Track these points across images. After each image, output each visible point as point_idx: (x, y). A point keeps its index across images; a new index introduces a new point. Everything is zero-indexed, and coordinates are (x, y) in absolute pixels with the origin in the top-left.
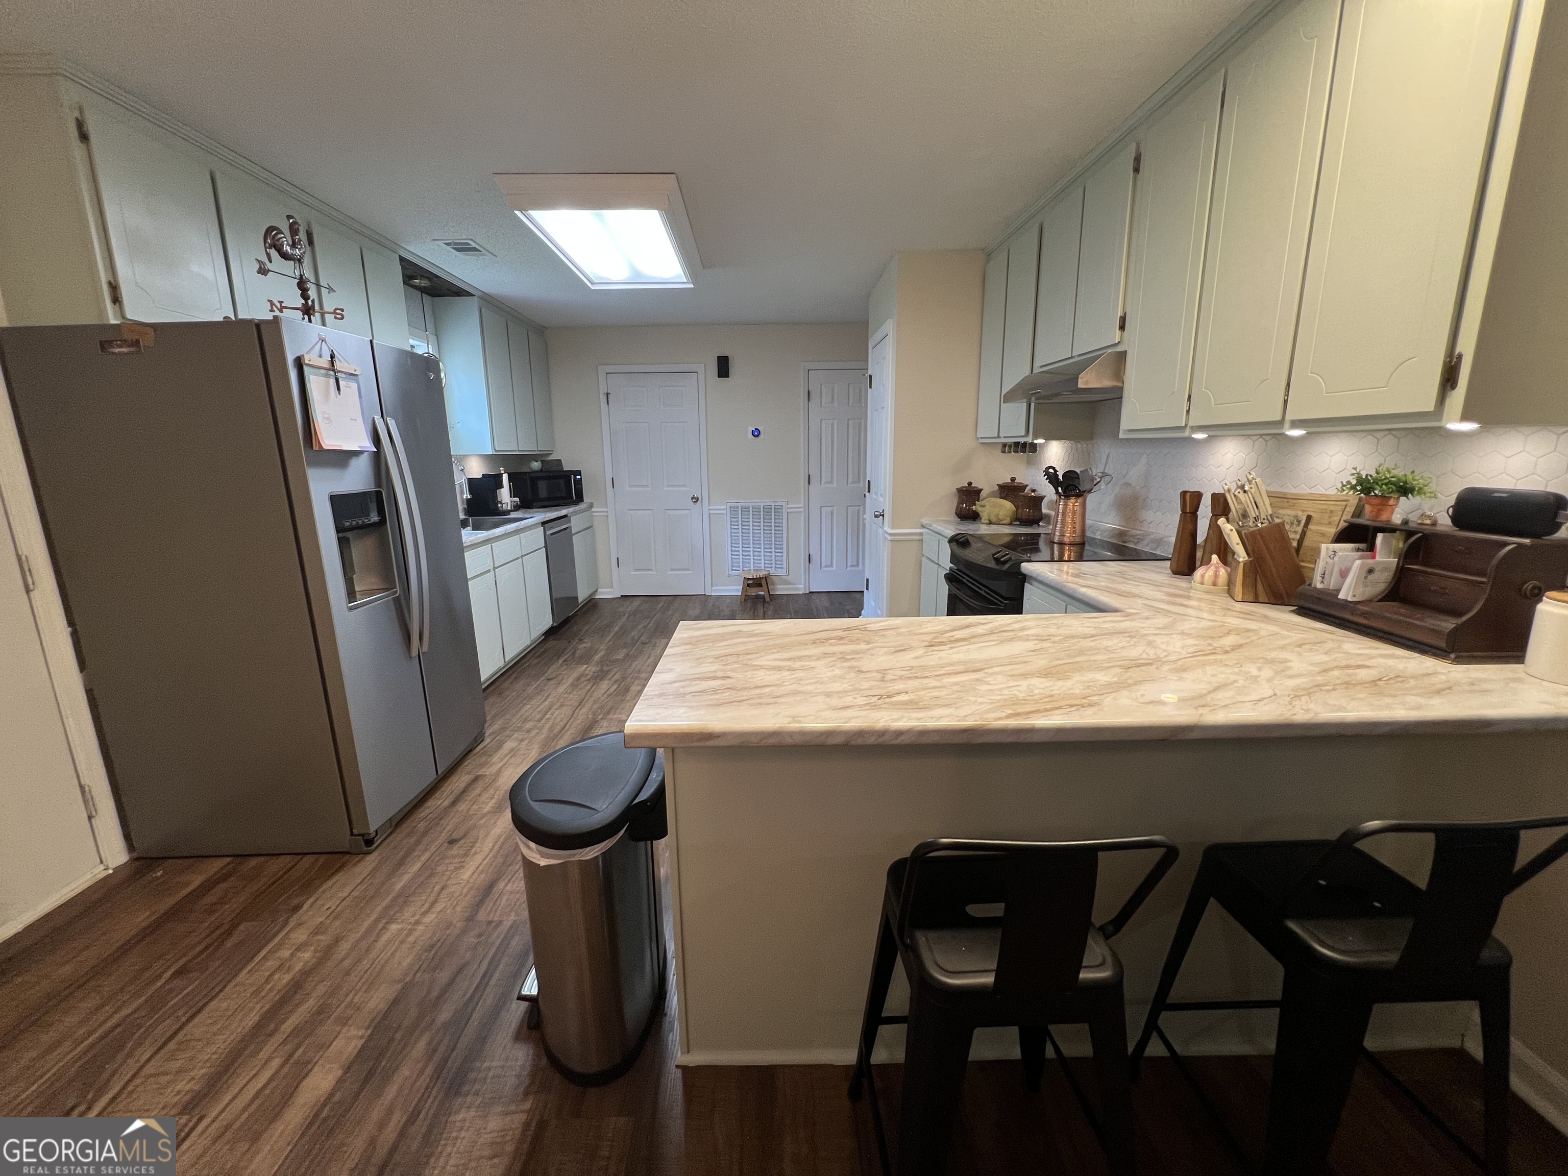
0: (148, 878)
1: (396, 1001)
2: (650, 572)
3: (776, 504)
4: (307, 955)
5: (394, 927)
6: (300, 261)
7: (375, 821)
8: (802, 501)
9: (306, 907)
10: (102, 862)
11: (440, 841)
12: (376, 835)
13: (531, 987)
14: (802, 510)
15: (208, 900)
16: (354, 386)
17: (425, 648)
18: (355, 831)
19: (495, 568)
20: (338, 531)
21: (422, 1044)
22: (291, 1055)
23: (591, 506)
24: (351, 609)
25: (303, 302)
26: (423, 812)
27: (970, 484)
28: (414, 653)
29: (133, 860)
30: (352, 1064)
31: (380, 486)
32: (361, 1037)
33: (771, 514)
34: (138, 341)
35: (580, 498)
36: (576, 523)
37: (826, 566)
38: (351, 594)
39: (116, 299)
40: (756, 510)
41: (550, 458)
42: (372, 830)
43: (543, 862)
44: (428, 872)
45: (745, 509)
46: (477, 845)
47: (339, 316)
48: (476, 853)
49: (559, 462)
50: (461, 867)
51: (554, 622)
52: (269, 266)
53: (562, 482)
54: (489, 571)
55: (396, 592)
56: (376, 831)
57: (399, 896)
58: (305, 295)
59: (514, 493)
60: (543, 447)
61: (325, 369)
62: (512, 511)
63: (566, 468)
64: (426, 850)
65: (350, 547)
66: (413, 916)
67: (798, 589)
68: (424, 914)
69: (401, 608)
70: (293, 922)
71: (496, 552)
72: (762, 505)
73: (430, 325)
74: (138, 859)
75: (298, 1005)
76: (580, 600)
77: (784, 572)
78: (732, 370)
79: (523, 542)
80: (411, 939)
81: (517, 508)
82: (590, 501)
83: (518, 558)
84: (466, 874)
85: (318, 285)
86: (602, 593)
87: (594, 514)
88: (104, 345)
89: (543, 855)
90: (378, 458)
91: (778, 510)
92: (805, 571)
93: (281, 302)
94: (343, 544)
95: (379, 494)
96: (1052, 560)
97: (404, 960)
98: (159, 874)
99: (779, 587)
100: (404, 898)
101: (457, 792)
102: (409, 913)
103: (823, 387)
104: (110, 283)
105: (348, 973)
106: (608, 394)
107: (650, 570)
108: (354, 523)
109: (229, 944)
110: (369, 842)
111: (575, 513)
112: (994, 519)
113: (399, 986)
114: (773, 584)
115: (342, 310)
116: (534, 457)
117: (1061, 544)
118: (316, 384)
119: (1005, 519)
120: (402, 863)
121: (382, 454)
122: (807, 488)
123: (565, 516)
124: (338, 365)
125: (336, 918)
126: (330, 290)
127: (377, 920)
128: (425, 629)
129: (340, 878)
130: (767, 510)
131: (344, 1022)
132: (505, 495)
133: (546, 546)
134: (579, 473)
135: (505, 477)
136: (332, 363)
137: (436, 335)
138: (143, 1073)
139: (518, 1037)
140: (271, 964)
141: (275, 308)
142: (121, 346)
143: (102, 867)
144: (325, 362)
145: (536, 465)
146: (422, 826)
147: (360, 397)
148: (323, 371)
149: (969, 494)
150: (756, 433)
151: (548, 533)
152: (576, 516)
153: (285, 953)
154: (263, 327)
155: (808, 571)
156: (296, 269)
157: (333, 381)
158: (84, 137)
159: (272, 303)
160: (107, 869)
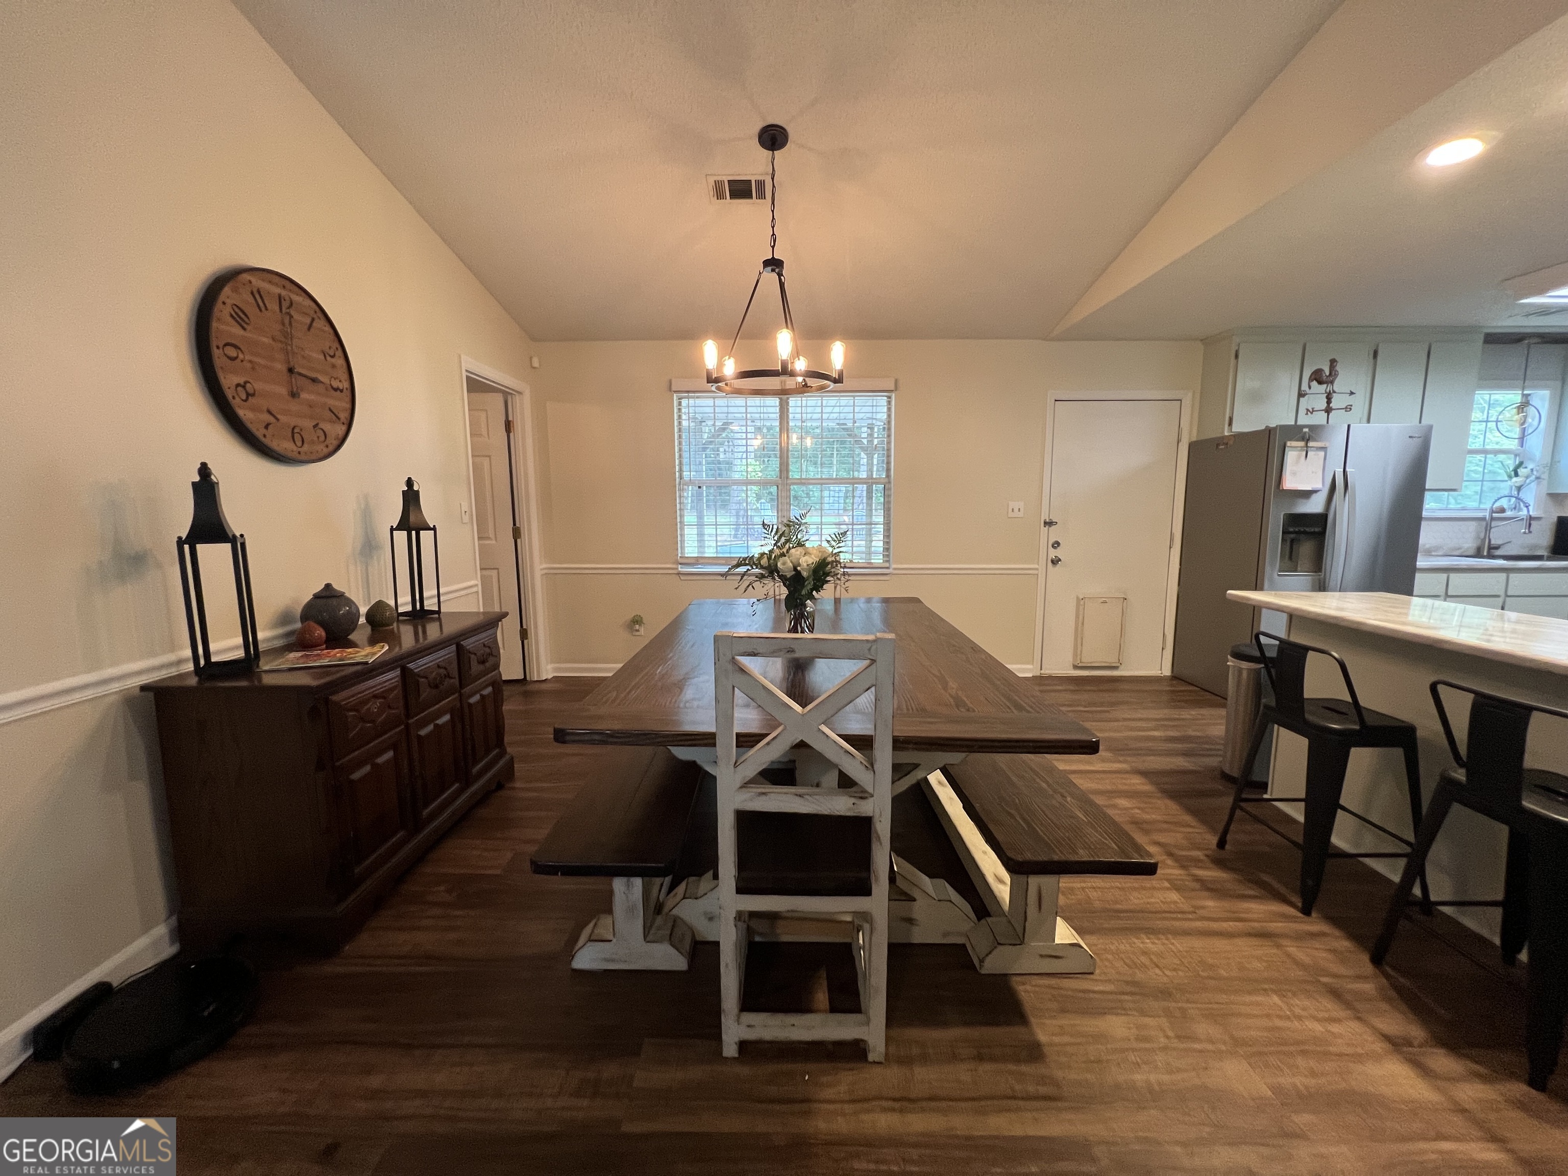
6: (1331, 383)
16: (1322, 453)
20: (1284, 533)
24: (1279, 575)
25: (1327, 406)
29: (1171, 676)
31: (1327, 511)
34: (1228, 443)
39: (1230, 424)
47: (1349, 410)
52: (1308, 391)
58: (1328, 403)
61: (1301, 447)
85: (1343, 393)
88: (1221, 445)
90: (1332, 495)
93: (1313, 409)
95: (1326, 515)
104: (1231, 418)
108: (1296, 529)
115: (1353, 406)
118: (1290, 455)
124: (1312, 444)
126: (1351, 393)
136: (1307, 443)
141: (1308, 412)
143: (1160, 672)
144: (1302, 444)
147: (1326, 460)
154: (1271, 431)
156: (1327, 388)
157: (1304, 453)
158: (1237, 356)
159: (1308, 410)
160: (1161, 674)
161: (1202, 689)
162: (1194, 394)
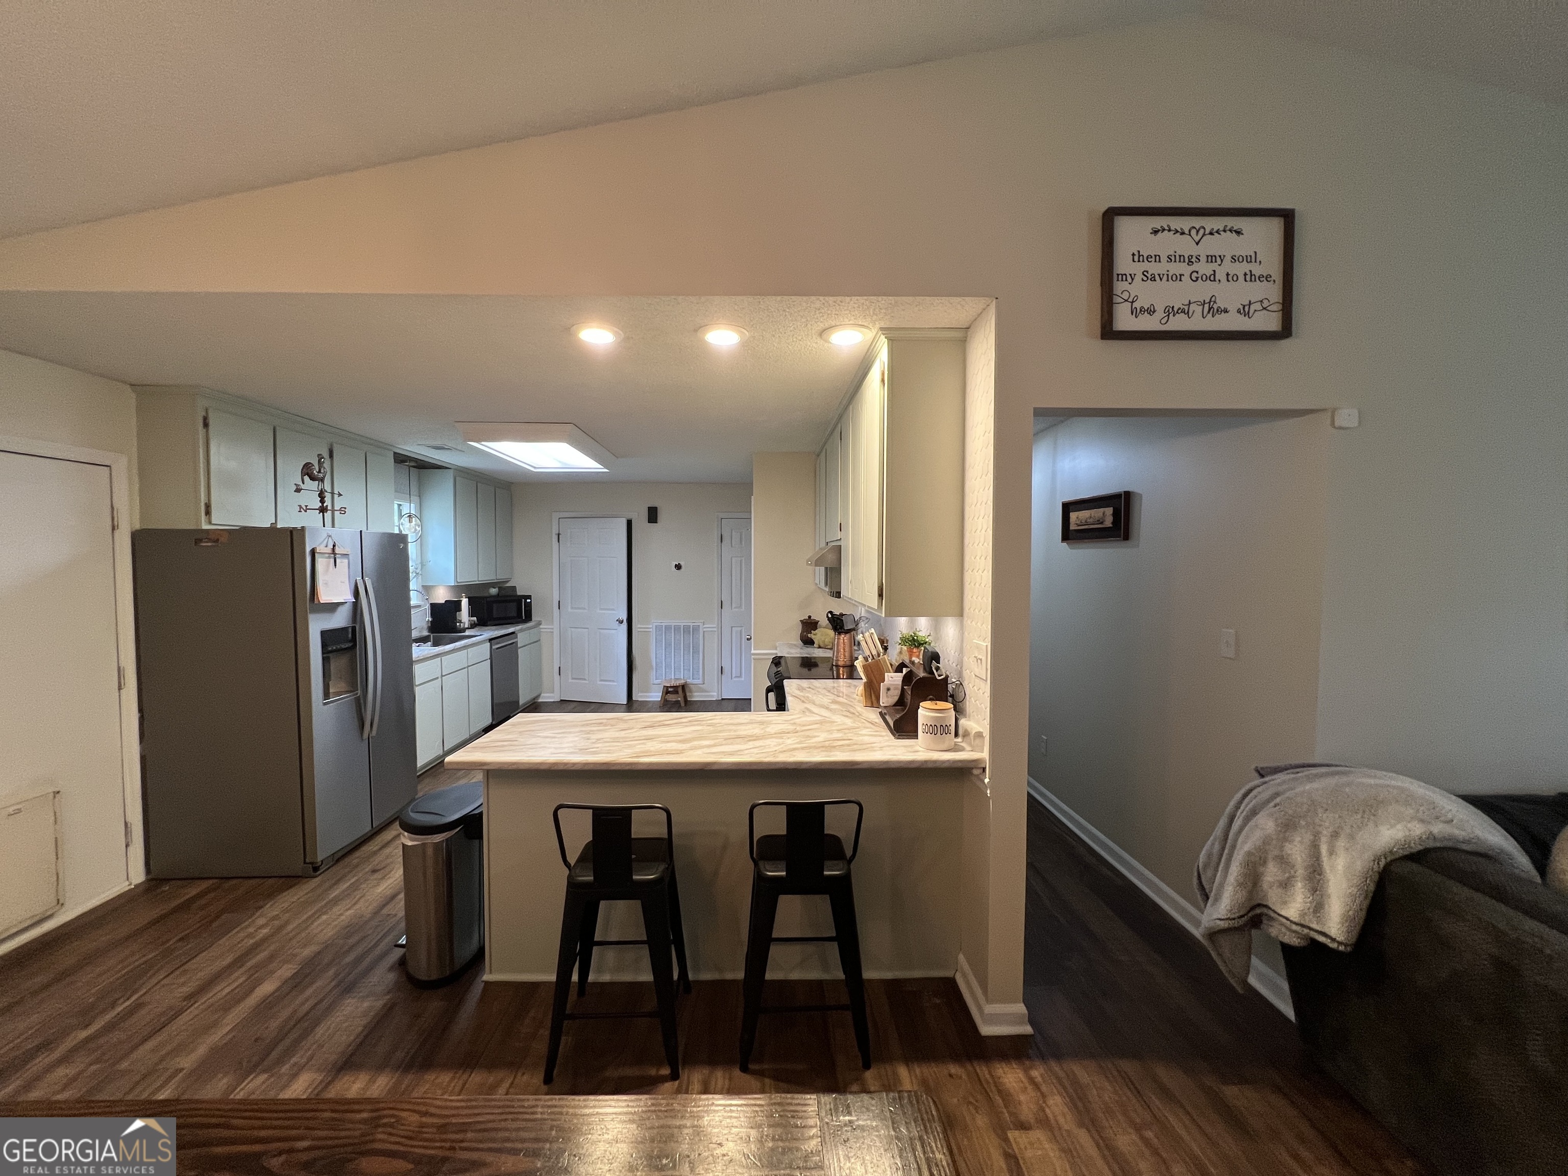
0: (159, 891)
1: (319, 953)
2: (584, 681)
3: (694, 624)
4: (265, 931)
5: (324, 917)
6: (322, 480)
7: (322, 854)
8: (716, 623)
9: (267, 906)
10: (128, 880)
11: (367, 870)
12: (322, 864)
13: (403, 941)
14: (715, 629)
15: (203, 902)
16: (346, 561)
17: (374, 733)
18: (307, 860)
19: (442, 676)
20: (323, 653)
21: (331, 972)
22: (252, 975)
23: (539, 623)
24: (325, 704)
25: (321, 505)
26: (357, 854)
27: (810, 617)
28: (366, 736)
29: (148, 881)
30: (286, 981)
31: (354, 623)
32: (295, 969)
33: (690, 631)
34: (218, 540)
35: (529, 618)
36: (521, 639)
37: (736, 677)
38: (326, 695)
39: (208, 513)
40: (677, 628)
41: (508, 585)
42: (319, 859)
43: (410, 843)
44: (355, 887)
45: (668, 628)
46: (393, 872)
47: (343, 512)
48: (390, 877)
49: (514, 588)
50: (378, 885)
51: (493, 719)
52: (303, 486)
53: (513, 606)
54: (437, 678)
55: (357, 694)
56: (322, 861)
57: (330, 901)
58: (322, 501)
59: (472, 614)
60: (501, 576)
61: (328, 553)
62: (468, 628)
63: (520, 592)
64: (353, 877)
65: (330, 663)
66: (339, 911)
67: (713, 696)
68: (347, 910)
69: (359, 705)
70: (258, 914)
71: (444, 664)
72: (682, 625)
73: (414, 489)
74: (152, 880)
75: (257, 954)
76: (521, 702)
77: (700, 681)
78: (661, 516)
79: (470, 656)
80: (336, 923)
81: (473, 626)
82: (539, 619)
83: (465, 668)
84: (380, 889)
85: (333, 493)
86: (545, 697)
87: (542, 630)
88: (198, 541)
89: (412, 840)
90: (356, 606)
91: (696, 629)
92: (718, 682)
93: (306, 506)
94: (326, 660)
95: (354, 629)
96: (834, 679)
97: (329, 933)
98: (167, 888)
99: (695, 694)
100: (336, 901)
101: (386, 841)
102: (336, 910)
103: (733, 531)
104: (206, 504)
105: (291, 939)
106: (559, 535)
107: (585, 679)
108: (334, 648)
109: (214, 925)
110: (316, 869)
111: (521, 630)
112: (822, 646)
113: (322, 946)
114: (691, 691)
115: (345, 508)
116: (493, 585)
117: (837, 666)
118: (321, 563)
119: (829, 645)
120: (337, 882)
121: (359, 605)
122: (720, 611)
123: (513, 633)
124: (337, 550)
125: (287, 912)
126: (340, 495)
127: (315, 913)
128: (375, 719)
129: (293, 891)
130: (687, 629)
131: (285, 962)
132: (464, 616)
133: (491, 658)
134: (529, 597)
135: (465, 602)
136: (333, 549)
137: (419, 496)
138: (162, 983)
139: (391, 969)
140: (242, 935)
141: (302, 510)
142: (207, 542)
143: (127, 883)
144: (329, 550)
145: (494, 591)
146: (355, 861)
147: (349, 568)
148: (327, 555)
149: (810, 625)
150: (678, 567)
151: (494, 647)
152: (523, 634)
153: (251, 930)
154: (294, 533)
155: (720, 682)
156: (319, 485)
157: (332, 560)
158: (206, 425)
159: (300, 507)
160: (130, 884)
161: (222, 878)
162: (129, 461)
